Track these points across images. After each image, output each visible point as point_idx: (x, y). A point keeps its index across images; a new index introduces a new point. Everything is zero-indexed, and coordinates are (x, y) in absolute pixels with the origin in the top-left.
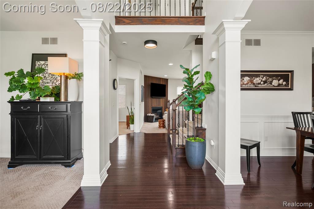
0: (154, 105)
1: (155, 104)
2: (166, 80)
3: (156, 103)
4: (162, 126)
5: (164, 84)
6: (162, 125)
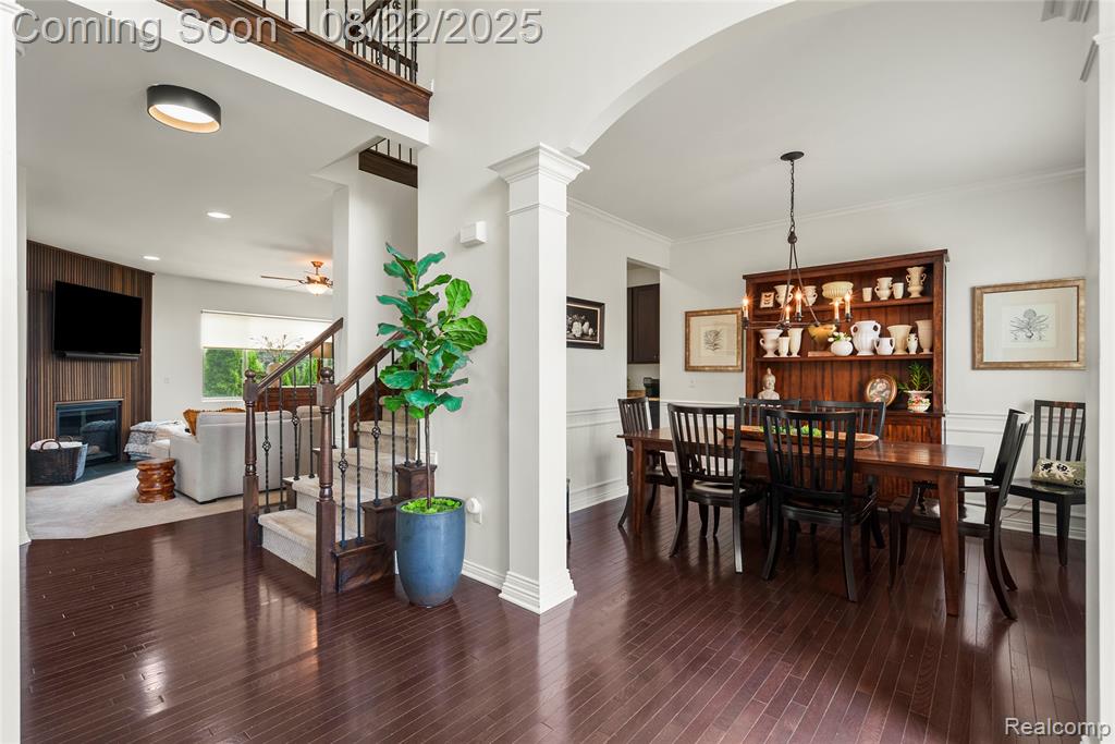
0: (73, 393)
1: (79, 389)
2: (145, 278)
3: (86, 385)
4: (161, 492)
5: (128, 293)
6: (158, 486)
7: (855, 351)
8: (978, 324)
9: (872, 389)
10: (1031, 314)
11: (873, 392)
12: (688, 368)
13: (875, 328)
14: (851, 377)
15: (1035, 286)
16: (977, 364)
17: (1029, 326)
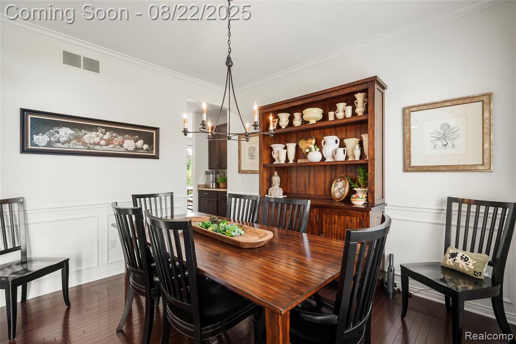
7: (323, 159)
8: (407, 136)
9: (335, 186)
10: (446, 127)
11: (336, 188)
12: (240, 171)
13: (336, 142)
14: (325, 177)
15: (448, 104)
16: (408, 167)
17: (444, 137)
